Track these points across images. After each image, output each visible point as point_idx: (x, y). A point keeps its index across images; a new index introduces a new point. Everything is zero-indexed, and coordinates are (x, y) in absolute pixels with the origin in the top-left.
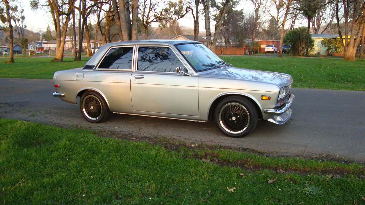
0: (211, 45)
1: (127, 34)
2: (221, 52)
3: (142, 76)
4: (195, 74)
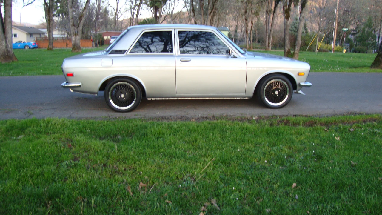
2: (66, 44)
3: (188, 60)
4: (242, 56)
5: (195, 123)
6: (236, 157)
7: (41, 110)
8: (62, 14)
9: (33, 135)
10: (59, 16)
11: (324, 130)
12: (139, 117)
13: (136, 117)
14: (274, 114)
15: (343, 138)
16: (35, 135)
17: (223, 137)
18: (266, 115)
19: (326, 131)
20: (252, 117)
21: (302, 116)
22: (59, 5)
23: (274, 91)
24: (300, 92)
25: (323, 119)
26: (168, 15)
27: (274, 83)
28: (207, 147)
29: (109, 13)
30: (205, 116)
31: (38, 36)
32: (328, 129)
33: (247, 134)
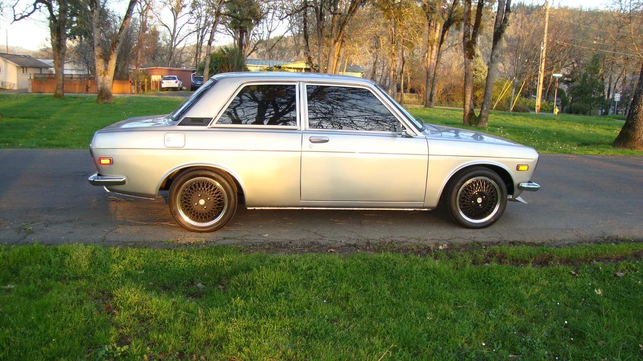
3: (324, 139)
4: (420, 134)
5: (338, 260)
6: (426, 335)
7: (49, 224)
8: (80, 36)
9: (35, 282)
10: (75, 38)
11: (570, 273)
12: (232, 241)
13: (227, 242)
14: (476, 240)
15: (608, 291)
16: (39, 282)
17: (395, 290)
18: (462, 241)
19: (575, 275)
20: (437, 245)
21: (524, 243)
22: (75, 19)
23: (475, 198)
24: (519, 198)
25: (566, 252)
26: (261, 41)
27: (476, 183)
28: (370, 312)
29: (160, 36)
30: (353, 242)
31: (38, 71)
32: (577, 273)
33: (437, 282)
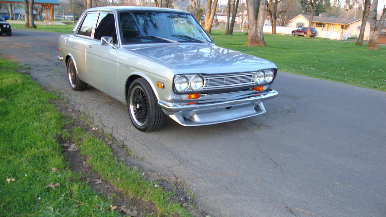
0: (374, 31)
1: (252, 8)
24: (173, 117)
